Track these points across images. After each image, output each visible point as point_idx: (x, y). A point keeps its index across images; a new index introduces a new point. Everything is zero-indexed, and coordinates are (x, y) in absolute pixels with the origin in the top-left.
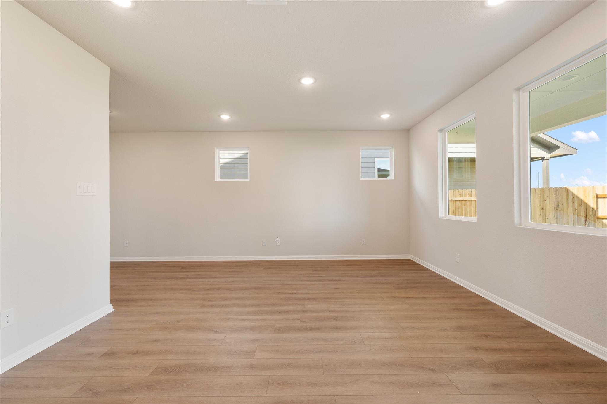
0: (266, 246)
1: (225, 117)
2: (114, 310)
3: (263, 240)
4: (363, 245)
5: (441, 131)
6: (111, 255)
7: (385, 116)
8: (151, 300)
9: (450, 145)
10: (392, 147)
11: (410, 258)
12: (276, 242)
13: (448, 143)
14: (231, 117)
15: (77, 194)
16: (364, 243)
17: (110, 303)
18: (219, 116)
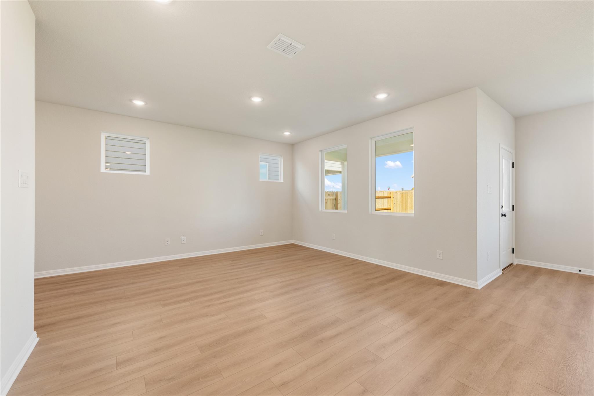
0: (169, 245)
1: (139, 103)
2: (39, 338)
3: (166, 239)
4: (261, 236)
5: (321, 151)
6: (36, 270)
7: (287, 134)
8: (79, 318)
9: (326, 161)
10: (282, 156)
11: (293, 243)
12: (181, 240)
13: (325, 160)
14: (146, 104)
15: (20, 186)
16: (261, 234)
17: (34, 331)
18: (131, 100)
